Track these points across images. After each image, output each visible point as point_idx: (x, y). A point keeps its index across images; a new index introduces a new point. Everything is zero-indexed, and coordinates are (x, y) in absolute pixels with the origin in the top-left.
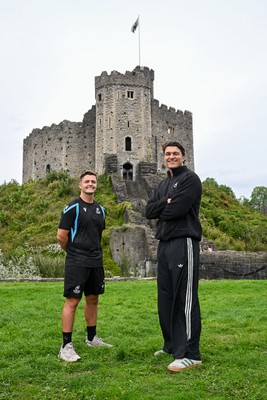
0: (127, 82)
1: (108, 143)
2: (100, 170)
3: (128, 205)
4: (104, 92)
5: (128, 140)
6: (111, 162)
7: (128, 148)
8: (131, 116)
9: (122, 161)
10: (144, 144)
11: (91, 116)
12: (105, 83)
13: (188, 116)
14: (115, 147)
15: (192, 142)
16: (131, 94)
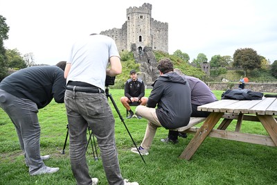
0: (140, 11)
1: (132, 39)
2: (129, 49)
3: (140, 64)
4: (130, 16)
5: (140, 37)
6: (133, 47)
7: (140, 40)
8: (142, 27)
9: (138, 46)
10: (147, 38)
11: (125, 26)
12: (131, 12)
13: (166, 25)
14: (135, 40)
15: (167, 36)
16: (141, 17)
